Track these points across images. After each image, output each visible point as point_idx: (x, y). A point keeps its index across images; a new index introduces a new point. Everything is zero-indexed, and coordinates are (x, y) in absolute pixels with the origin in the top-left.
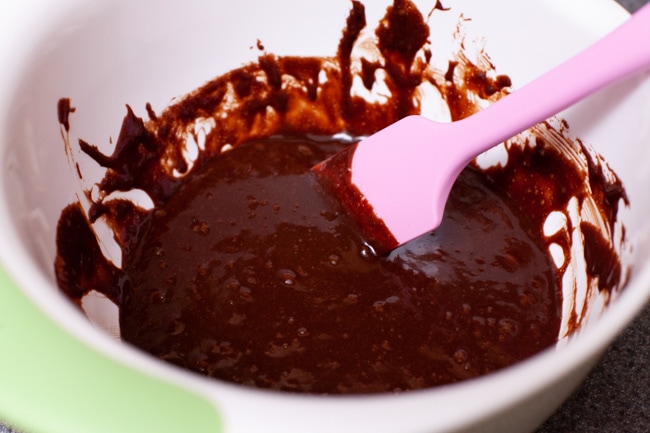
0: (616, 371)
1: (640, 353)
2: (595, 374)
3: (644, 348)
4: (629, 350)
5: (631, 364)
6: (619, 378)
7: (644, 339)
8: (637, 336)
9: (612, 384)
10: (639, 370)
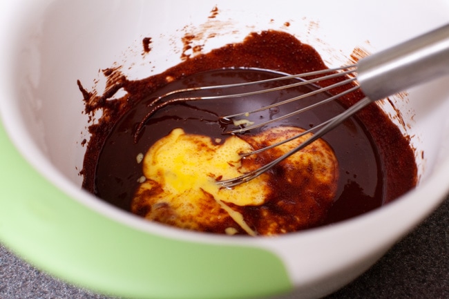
0: (412, 285)
1: (431, 273)
2: (397, 287)
3: (434, 270)
4: (423, 271)
5: (424, 281)
6: (414, 290)
7: (434, 263)
8: (430, 260)
9: (409, 295)
10: (429, 285)
